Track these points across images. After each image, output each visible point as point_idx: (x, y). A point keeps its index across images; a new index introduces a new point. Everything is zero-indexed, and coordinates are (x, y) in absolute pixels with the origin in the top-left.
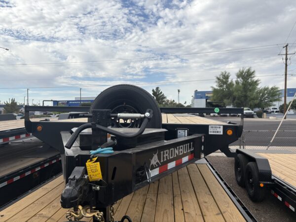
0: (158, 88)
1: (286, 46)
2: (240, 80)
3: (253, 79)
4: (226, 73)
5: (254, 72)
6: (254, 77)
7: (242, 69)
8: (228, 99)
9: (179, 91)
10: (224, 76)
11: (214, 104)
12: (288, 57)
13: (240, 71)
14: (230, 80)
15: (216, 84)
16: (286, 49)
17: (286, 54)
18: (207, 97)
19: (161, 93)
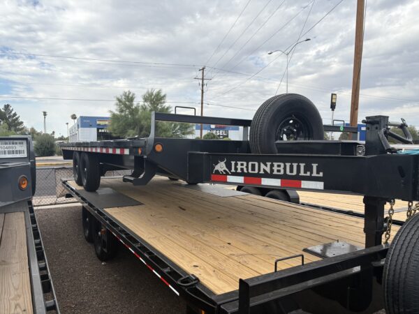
0: (8, 106)
1: (203, 69)
2: (147, 104)
3: (164, 105)
4: (129, 94)
5: (164, 96)
6: (164, 102)
7: (150, 91)
8: (133, 129)
9: (45, 114)
10: (128, 97)
11: (114, 135)
12: (205, 82)
13: (148, 92)
14: (135, 104)
15: (116, 107)
16: (203, 73)
17: (203, 79)
18: (99, 125)
19: (15, 114)
